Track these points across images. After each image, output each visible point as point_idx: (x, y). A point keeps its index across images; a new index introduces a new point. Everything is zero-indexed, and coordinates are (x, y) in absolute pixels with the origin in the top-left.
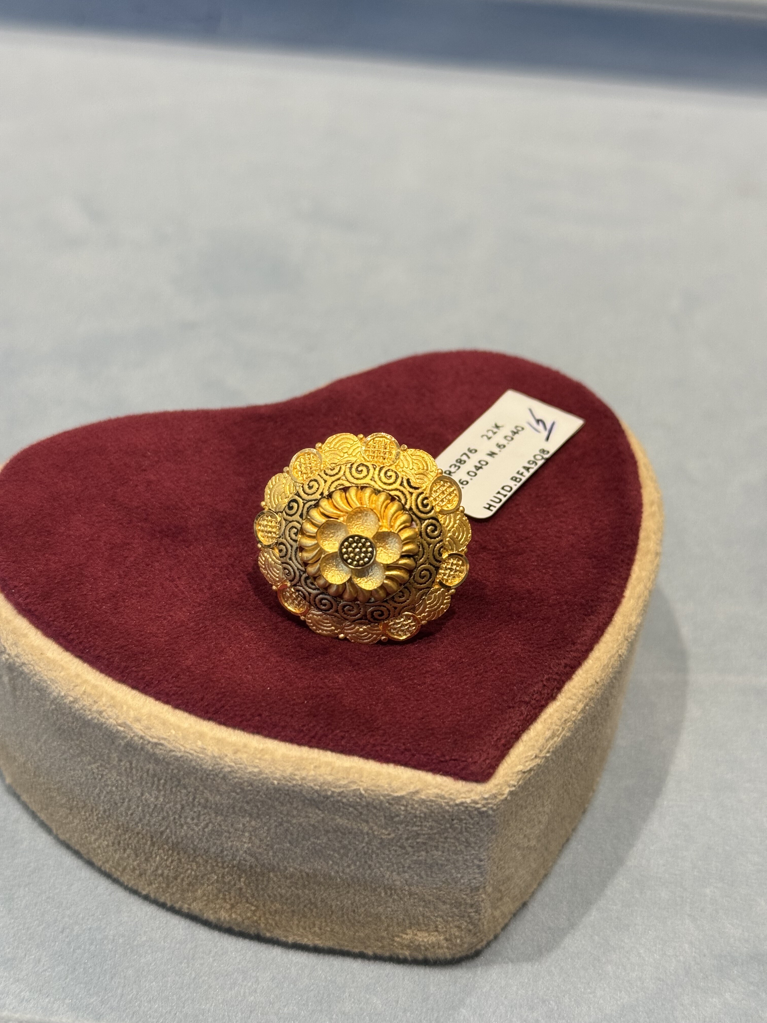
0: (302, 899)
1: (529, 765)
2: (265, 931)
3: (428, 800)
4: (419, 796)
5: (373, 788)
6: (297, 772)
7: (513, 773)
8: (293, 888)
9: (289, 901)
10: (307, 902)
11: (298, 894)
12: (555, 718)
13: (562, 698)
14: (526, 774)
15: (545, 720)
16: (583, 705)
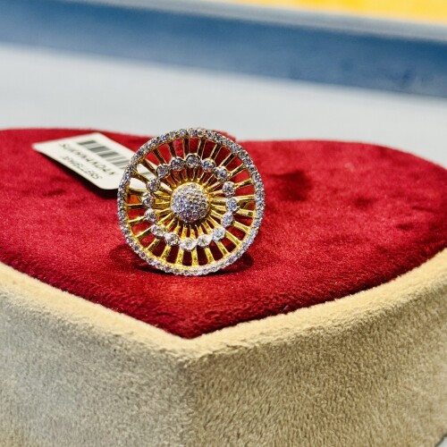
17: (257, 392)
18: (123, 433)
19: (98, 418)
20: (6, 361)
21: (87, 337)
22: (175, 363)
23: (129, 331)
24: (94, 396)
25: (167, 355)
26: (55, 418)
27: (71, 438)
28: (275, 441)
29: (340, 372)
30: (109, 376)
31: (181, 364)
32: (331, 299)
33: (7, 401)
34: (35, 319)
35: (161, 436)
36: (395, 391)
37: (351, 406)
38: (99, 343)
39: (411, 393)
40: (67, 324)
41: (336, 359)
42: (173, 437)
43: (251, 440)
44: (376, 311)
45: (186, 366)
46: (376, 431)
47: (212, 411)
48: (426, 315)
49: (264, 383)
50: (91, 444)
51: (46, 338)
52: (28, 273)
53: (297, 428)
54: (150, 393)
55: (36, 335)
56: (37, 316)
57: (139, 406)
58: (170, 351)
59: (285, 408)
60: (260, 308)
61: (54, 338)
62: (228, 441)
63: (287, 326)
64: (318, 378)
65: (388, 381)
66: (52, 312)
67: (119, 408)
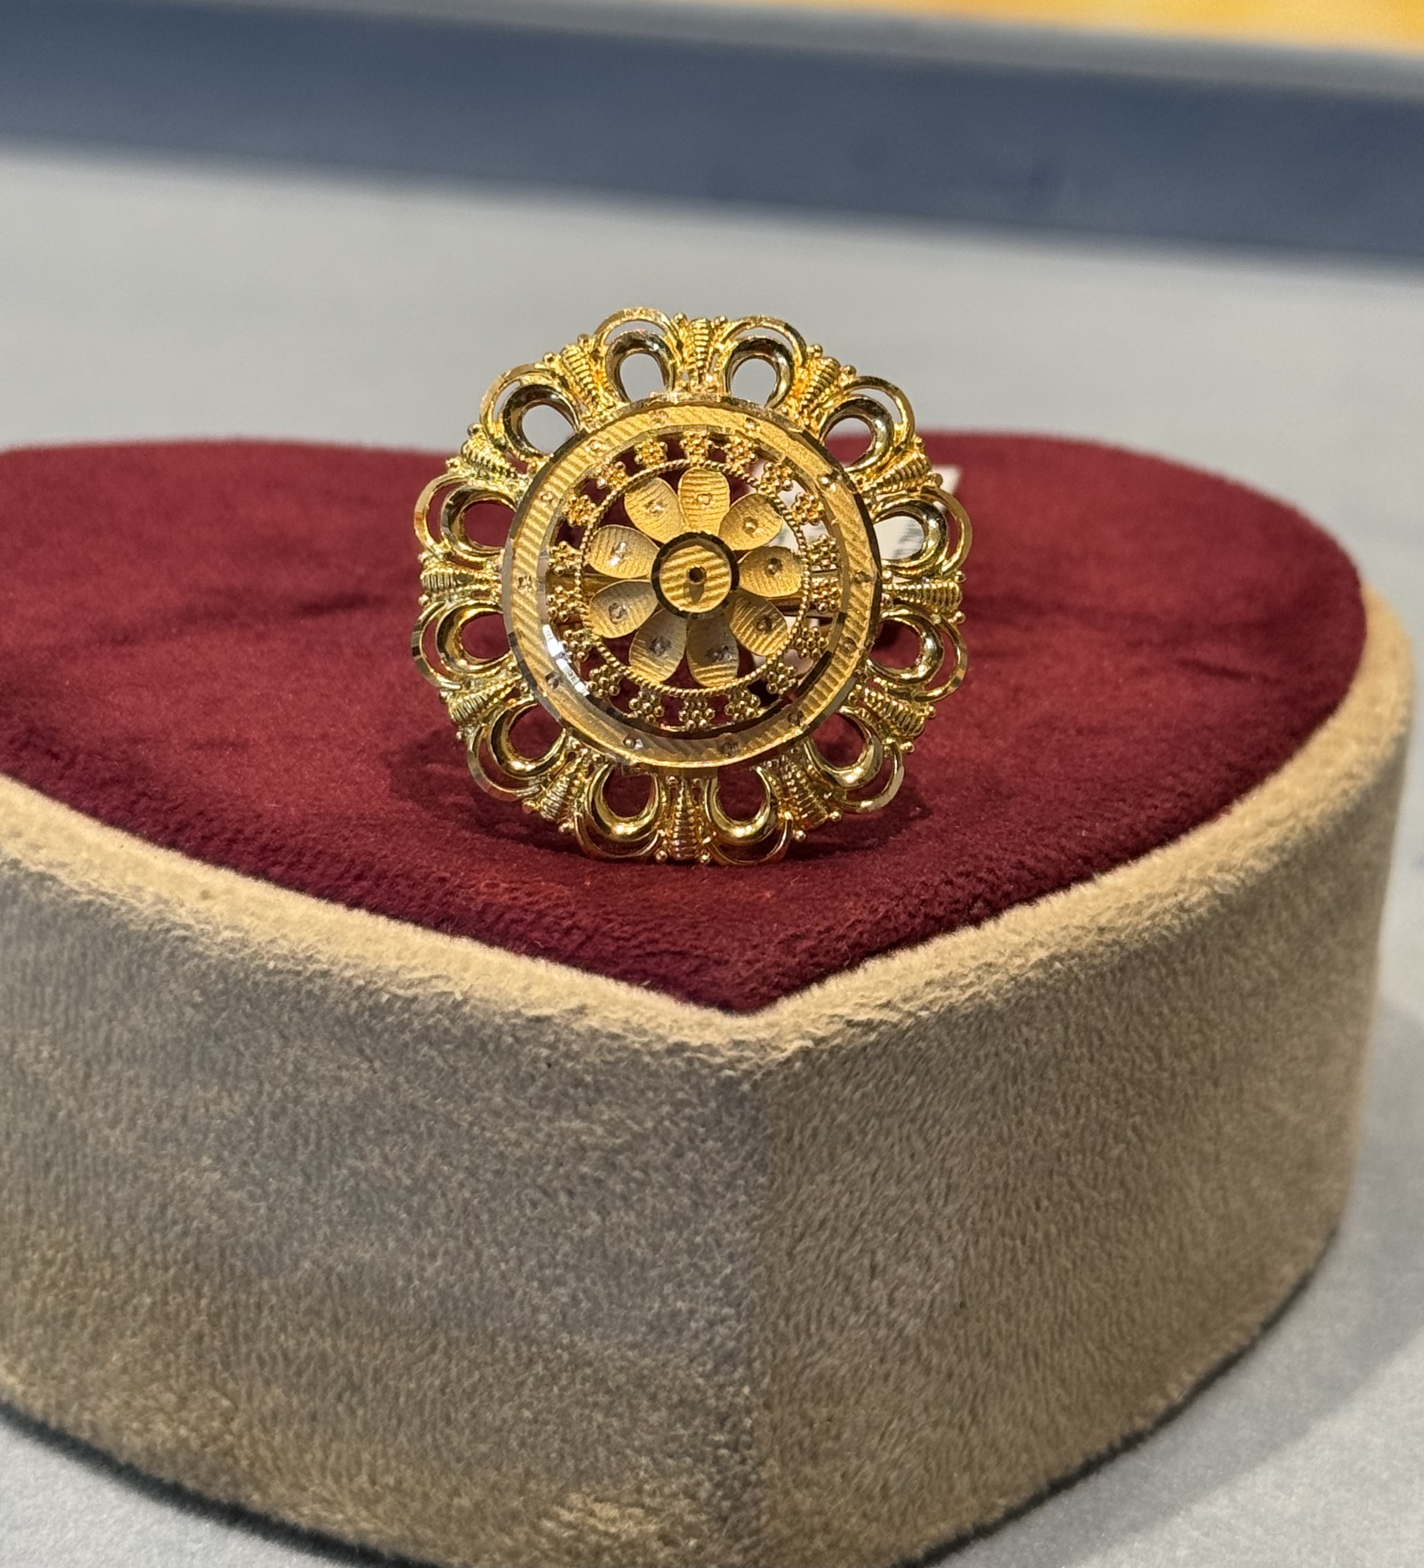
0: (333, 1372)
1: (867, 1013)
2: (250, 1488)
3: (605, 1032)
4: (584, 1021)
5: (486, 995)
6: (323, 948)
7: (821, 1016)
8: (312, 1333)
9: (304, 1380)
10: (343, 1381)
11: (323, 1355)
13: (997, 928)
14: (855, 1031)
15: (938, 951)
16: (1046, 955)
17: (919, 1145)
18: (556, 1290)
19: (478, 1255)
20: (184, 1118)
21: (447, 1031)
22: (713, 1082)
23: (574, 1003)
24: (467, 1195)
25: (690, 1061)
26: (340, 1268)
27: (392, 1321)
28: (961, 1280)
29: (1116, 1075)
30: (513, 1136)
31: (731, 1084)
32: (1084, 877)
33: (185, 1233)
34: (283, 991)
35: (668, 1288)
36: (1237, 1116)
37: (1139, 1167)
38: (483, 1045)
39: (1269, 1121)
40: (385, 997)
41: (1108, 1039)
42: (703, 1290)
43: (902, 1280)
44: (1200, 904)
45: (746, 1087)
46: (1193, 1231)
47: (810, 1209)
48: (1308, 902)
49: (937, 1120)
50: (455, 1333)
51: (318, 1044)
52: (236, 867)
53: (1013, 1238)
54: (637, 1174)
55: (283, 1036)
56: (291, 983)
57: (603, 1211)
58: (698, 1049)
59: (986, 1188)
60: (912, 916)
61: (341, 1042)
62: (847, 1289)
63: (990, 958)
64: (1064, 1096)
65: (1221, 1091)
66: (335, 970)
67: (542, 1221)
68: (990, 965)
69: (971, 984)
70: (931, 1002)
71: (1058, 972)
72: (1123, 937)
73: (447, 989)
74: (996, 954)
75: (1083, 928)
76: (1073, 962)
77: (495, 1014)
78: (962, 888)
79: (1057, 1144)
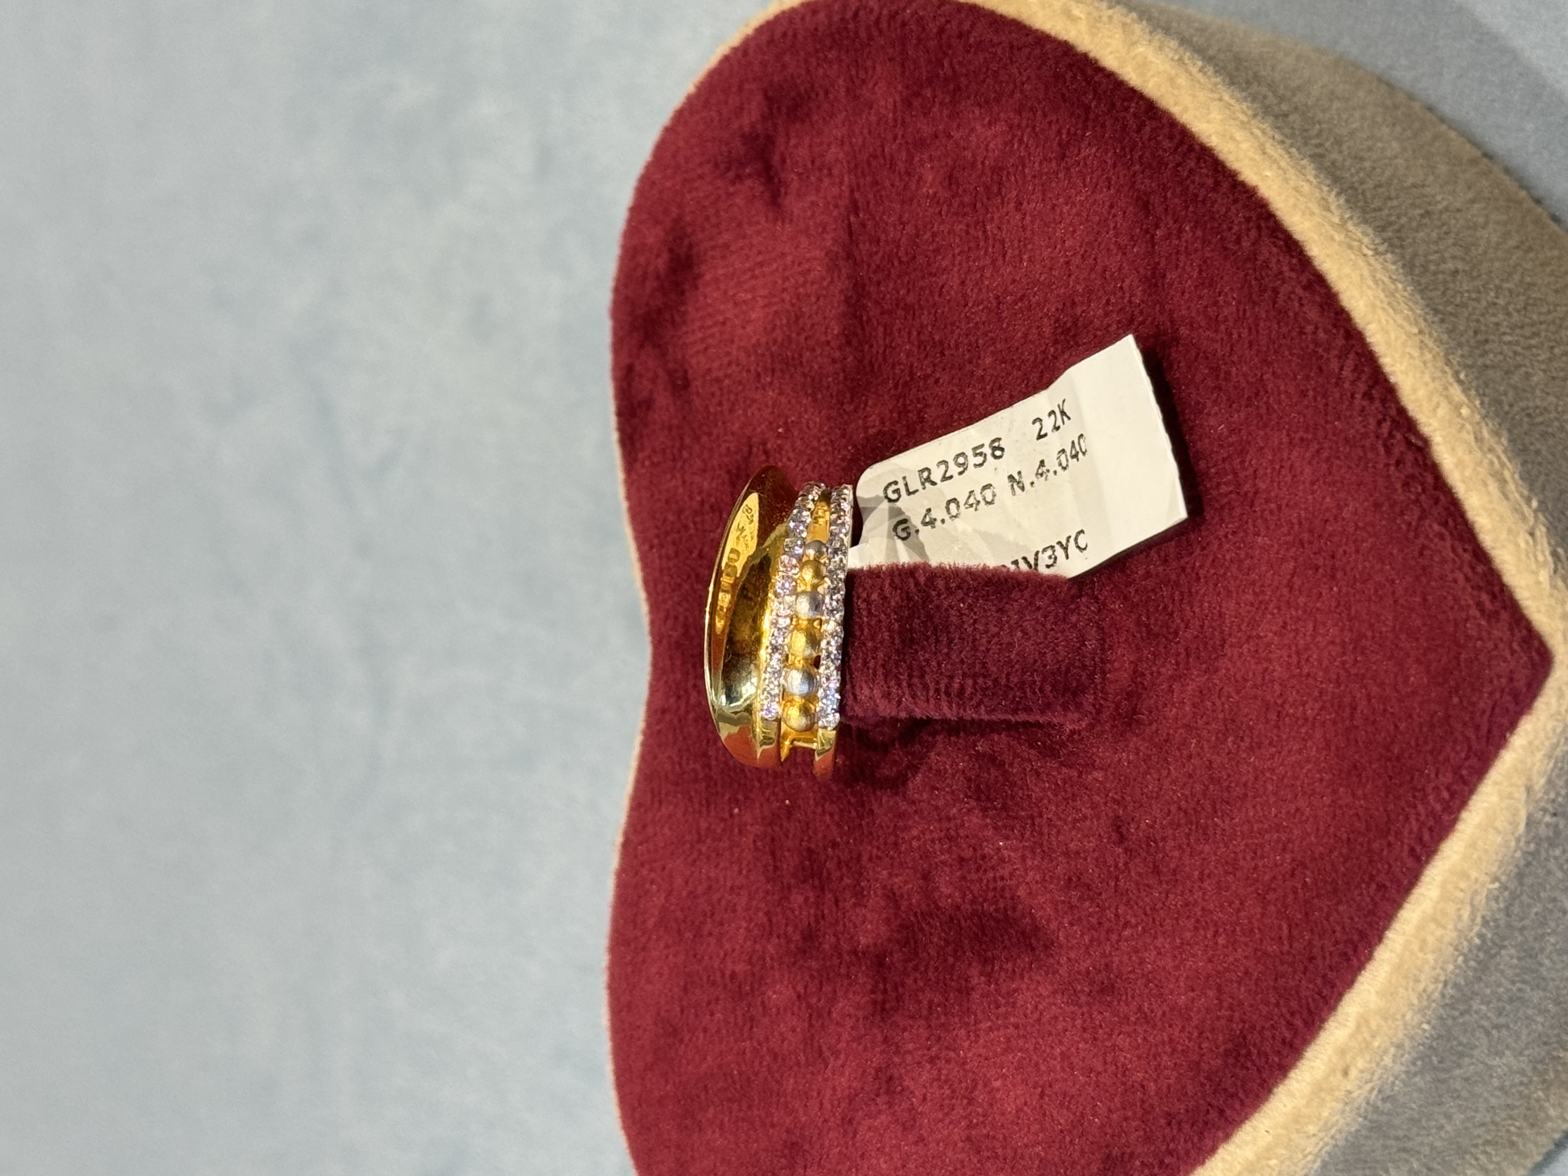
1: (1543, 552)
3: (1549, 772)
4: (1537, 788)
5: (1497, 864)
6: (1421, 986)
7: (1551, 595)
12: (1467, 458)
13: (1430, 425)
14: (1559, 567)
15: (1463, 481)
16: (1456, 385)
68: (1476, 438)
69: (1499, 458)
70: (1522, 496)
71: (1466, 376)
72: (1419, 312)
73: (1485, 893)
74: (1464, 432)
75: (1421, 348)
76: (1455, 362)
77: (1513, 857)
78: (1402, 453)
79: (1541, 373)
